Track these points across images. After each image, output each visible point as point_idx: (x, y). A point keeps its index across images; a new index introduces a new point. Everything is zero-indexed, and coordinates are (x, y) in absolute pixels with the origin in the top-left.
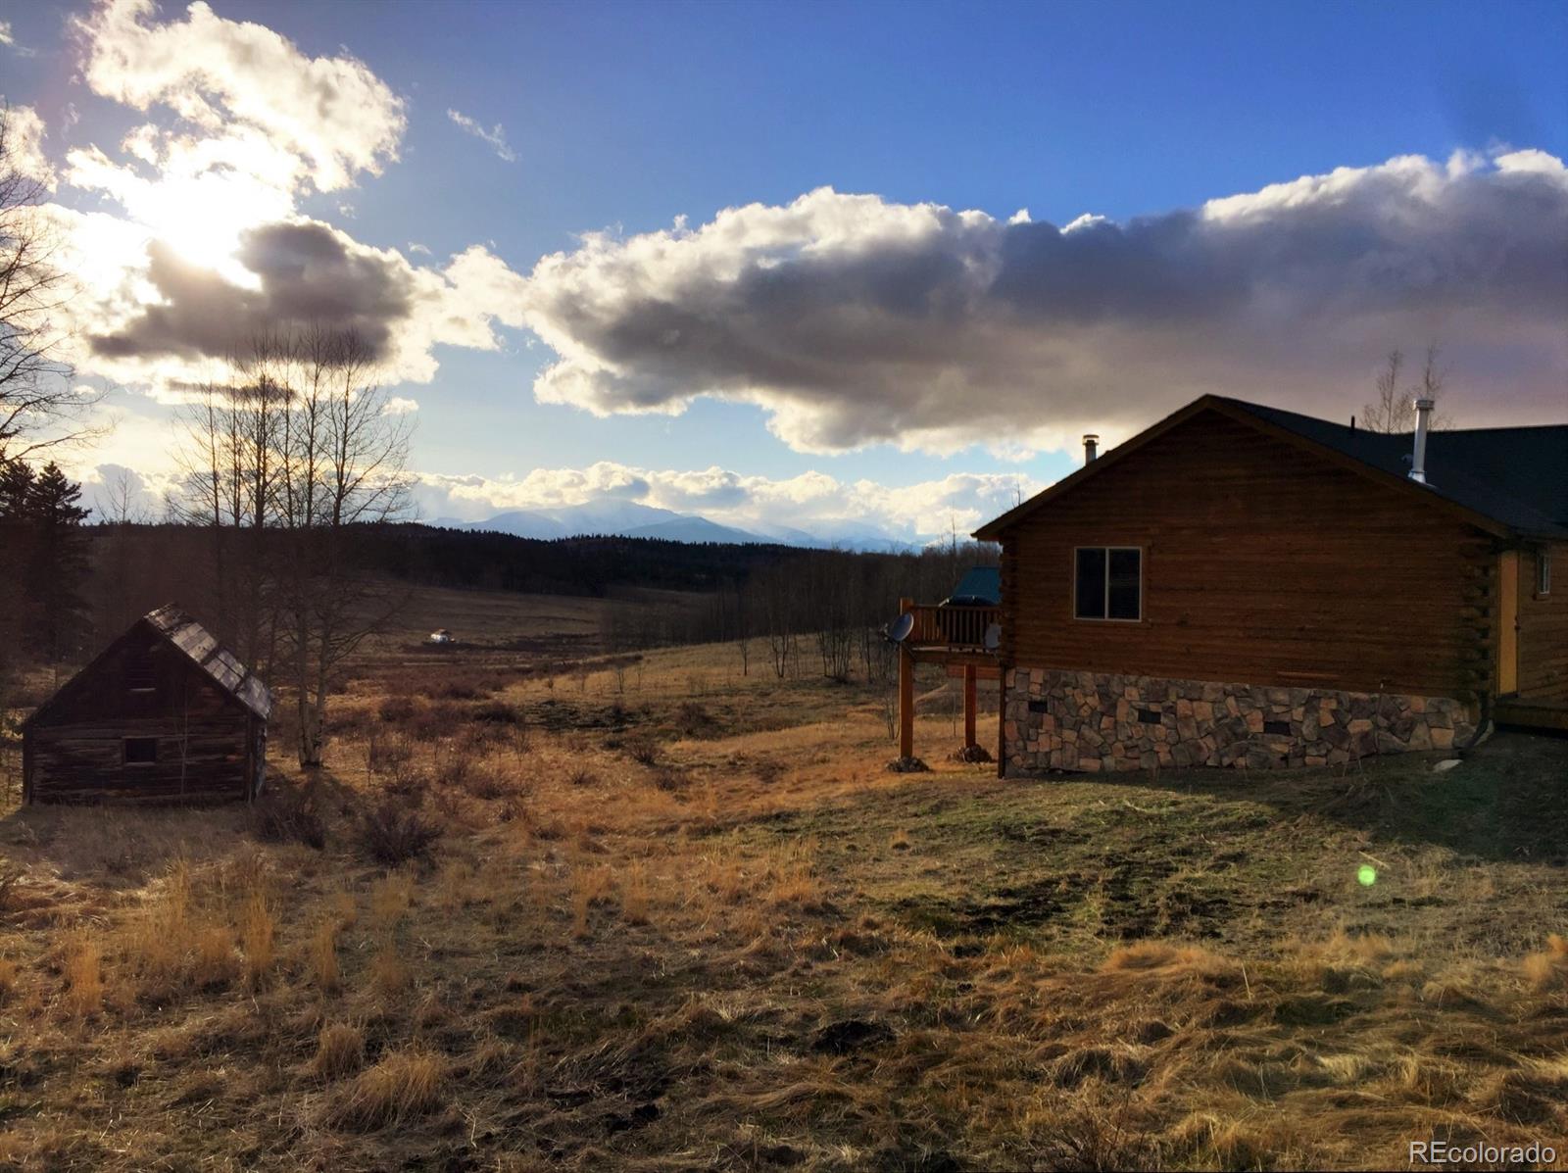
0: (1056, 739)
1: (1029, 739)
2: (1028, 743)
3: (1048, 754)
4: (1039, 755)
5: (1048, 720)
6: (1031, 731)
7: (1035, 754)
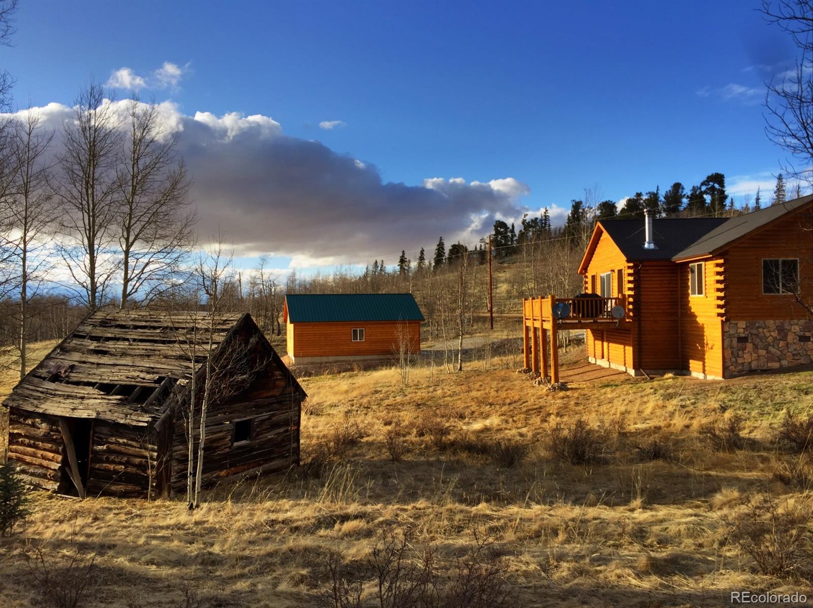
0: (754, 355)
1: (738, 356)
2: (738, 359)
3: (750, 363)
4: (745, 364)
5: (749, 346)
6: (740, 353)
7: (743, 364)
